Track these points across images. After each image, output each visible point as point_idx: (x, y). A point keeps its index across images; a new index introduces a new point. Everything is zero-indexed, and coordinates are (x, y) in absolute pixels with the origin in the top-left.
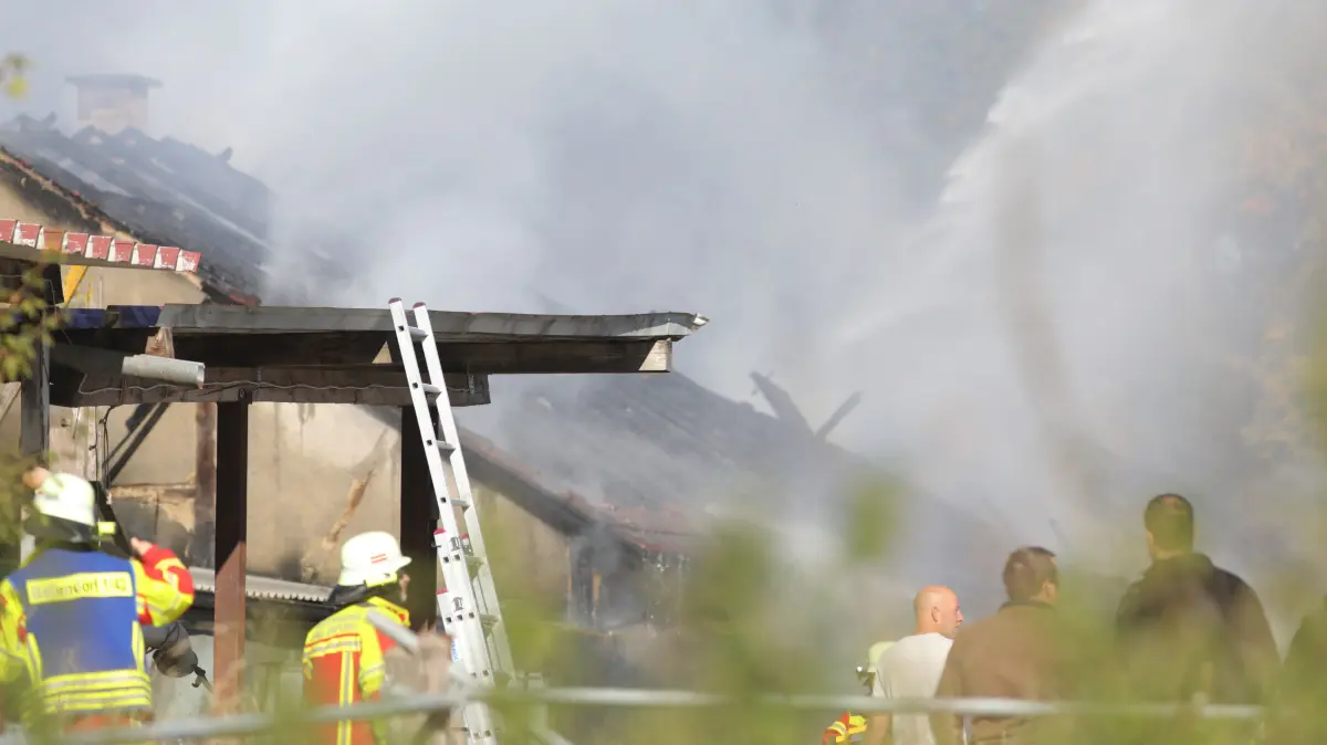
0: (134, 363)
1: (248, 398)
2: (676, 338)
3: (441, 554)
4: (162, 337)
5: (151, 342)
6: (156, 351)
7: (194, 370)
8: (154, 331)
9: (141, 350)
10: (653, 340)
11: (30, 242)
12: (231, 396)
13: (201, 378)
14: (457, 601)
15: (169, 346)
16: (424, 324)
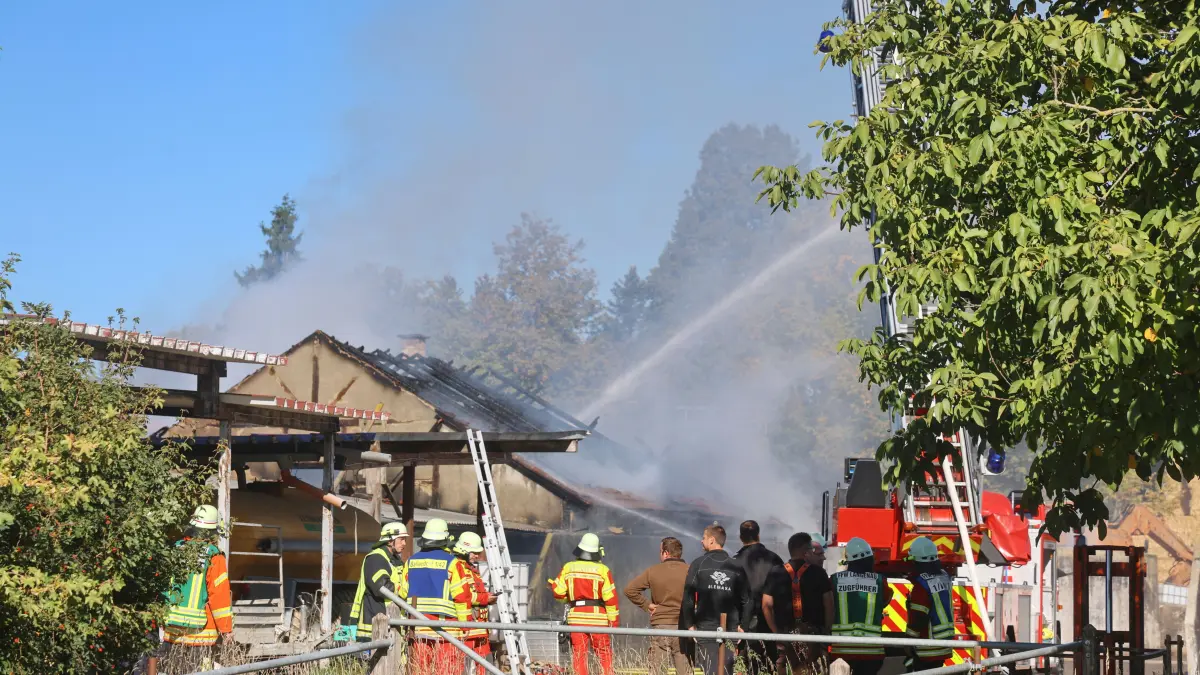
0: (365, 455)
1: (415, 464)
2: (579, 440)
3: (485, 523)
4: (376, 445)
5: (372, 447)
6: (374, 450)
7: (387, 457)
8: (373, 443)
9: (368, 449)
10: (571, 440)
11: (321, 411)
12: (408, 464)
13: (390, 460)
14: (490, 541)
15: (379, 448)
16: (480, 438)
